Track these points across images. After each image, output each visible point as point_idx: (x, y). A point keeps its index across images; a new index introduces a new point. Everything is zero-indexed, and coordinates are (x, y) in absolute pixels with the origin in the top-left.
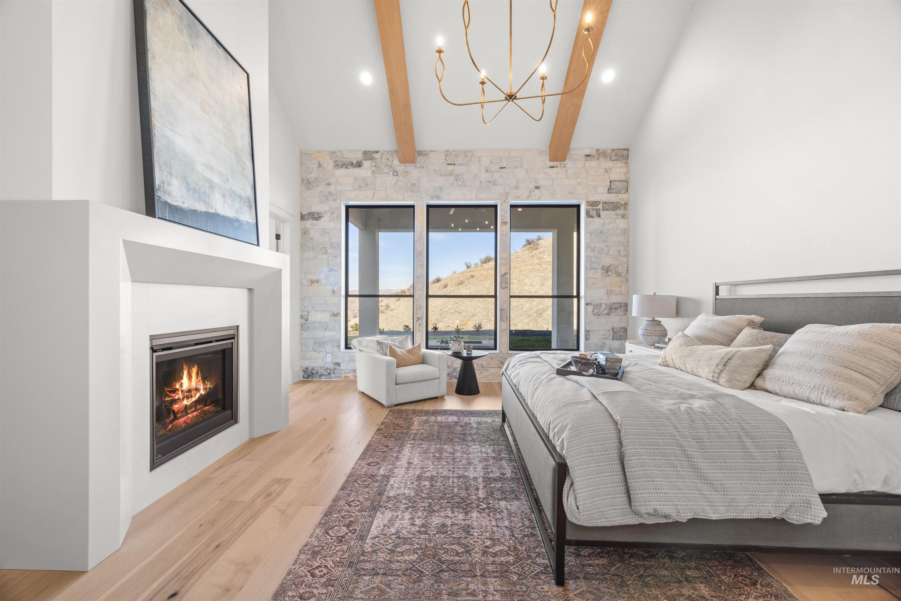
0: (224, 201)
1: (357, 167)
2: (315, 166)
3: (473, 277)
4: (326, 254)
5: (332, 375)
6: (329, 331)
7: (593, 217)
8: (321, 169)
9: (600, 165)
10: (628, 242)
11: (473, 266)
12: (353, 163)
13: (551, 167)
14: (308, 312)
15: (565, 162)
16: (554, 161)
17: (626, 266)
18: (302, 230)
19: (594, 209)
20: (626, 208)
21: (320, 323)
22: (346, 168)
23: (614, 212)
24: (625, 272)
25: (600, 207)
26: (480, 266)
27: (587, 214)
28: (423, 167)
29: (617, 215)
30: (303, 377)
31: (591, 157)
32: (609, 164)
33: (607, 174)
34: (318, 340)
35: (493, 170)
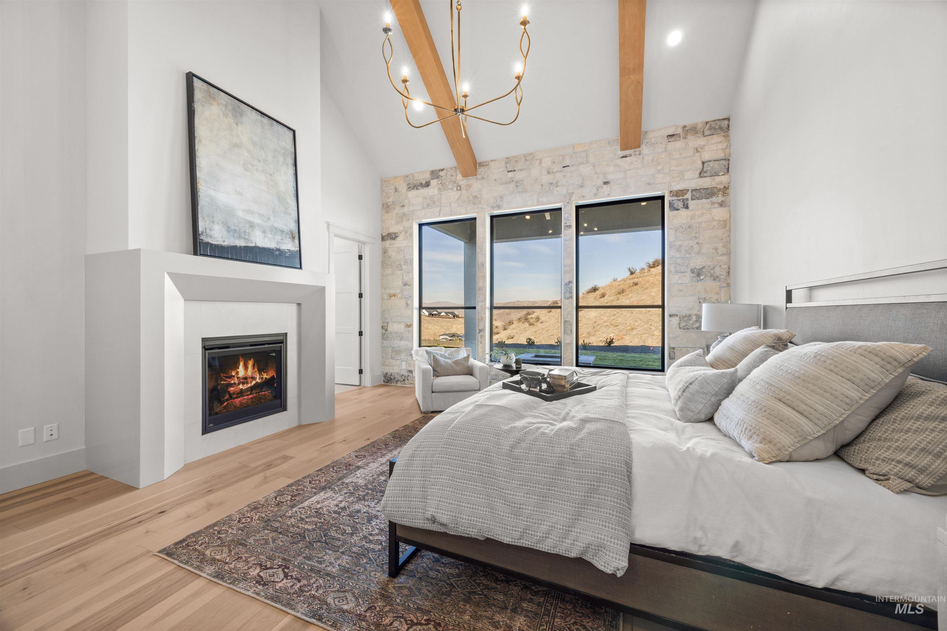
0: (265, 236)
1: (425, 187)
2: (392, 191)
3: (636, 284)
4: (401, 270)
5: (406, 381)
6: (404, 340)
7: (678, 210)
8: (397, 193)
9: (687, 144)
10: (729, 236)
11: (638, 271)
12: (422, 184)
13: (623, 157)
14: (388, 323)
15: (640, 149)
16: (627, 150)
17: (727, 267)
18: (383, 250)
19: (679, 200)
20: (725, 193)
21: (397, 333)
22: (417, 189)
23: (709, 200)
24: (725, 274)
25: (688, 196)
26: (646, 271)
27: (670, 207)
28: (484, 178)
29: (713, 203)
30: (384, 382)
31: (675, 137)
32: (701, 141)
33: (697, 154)
34: (395, 349)
35: (555, 170)
